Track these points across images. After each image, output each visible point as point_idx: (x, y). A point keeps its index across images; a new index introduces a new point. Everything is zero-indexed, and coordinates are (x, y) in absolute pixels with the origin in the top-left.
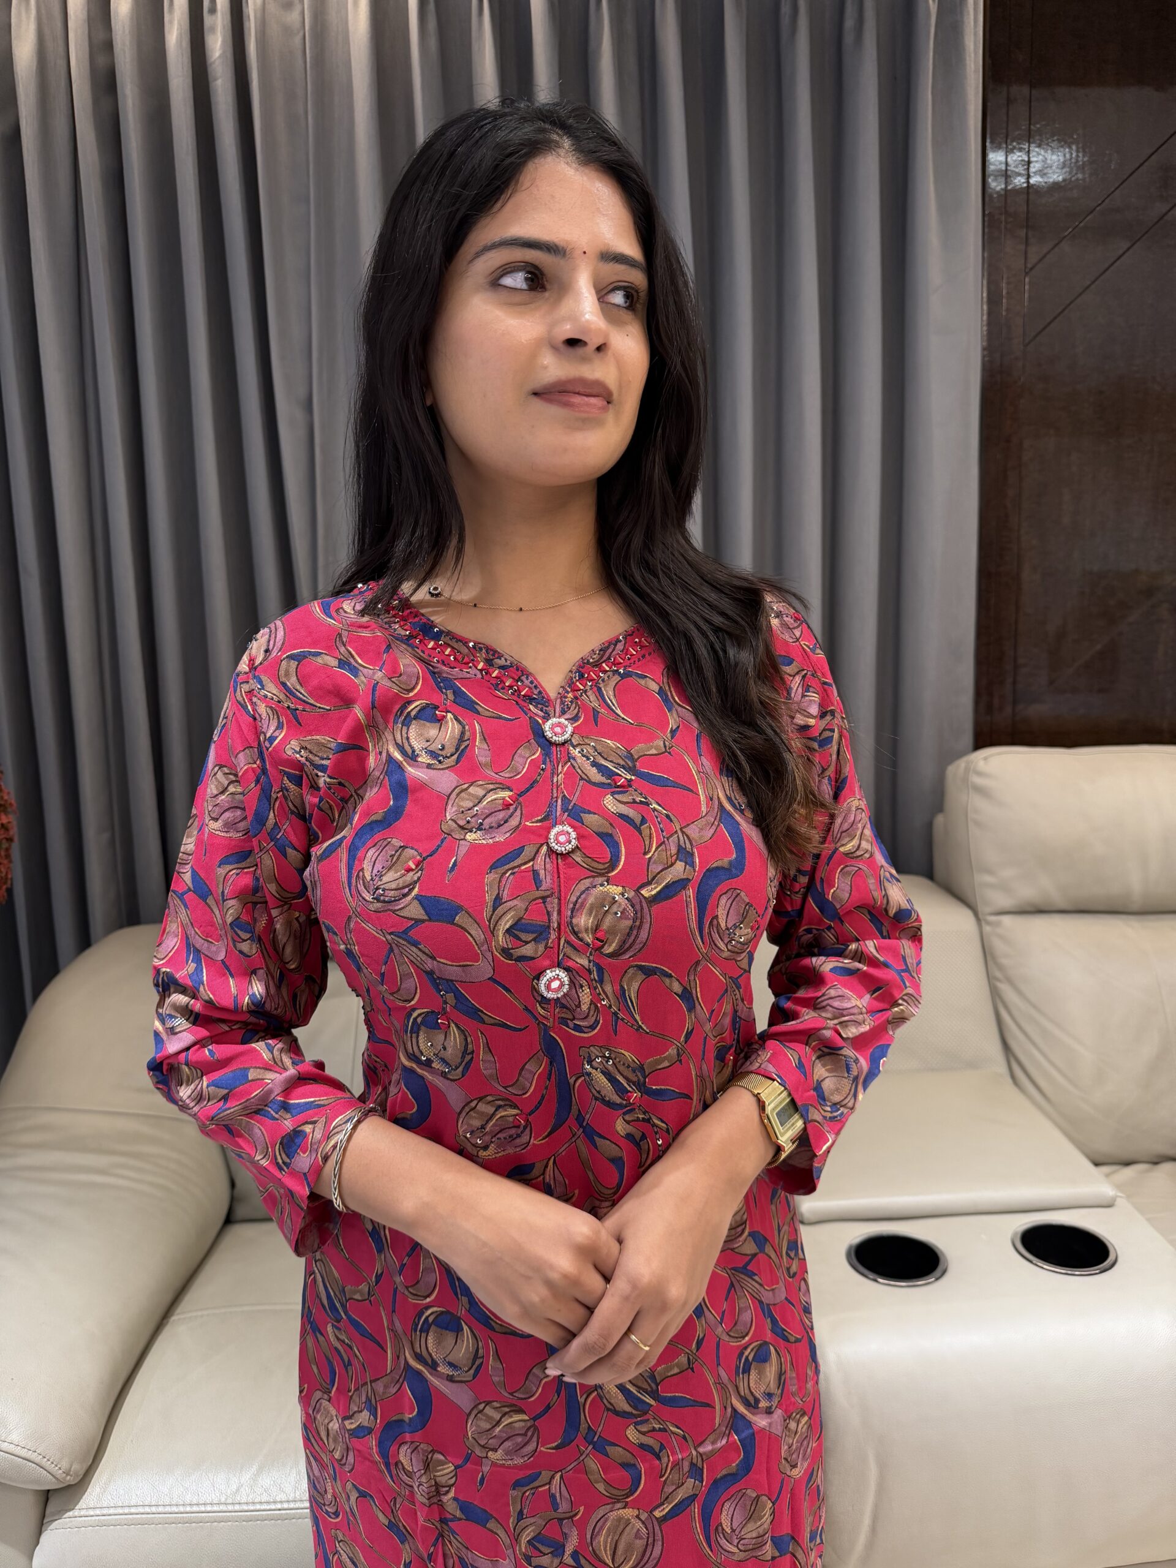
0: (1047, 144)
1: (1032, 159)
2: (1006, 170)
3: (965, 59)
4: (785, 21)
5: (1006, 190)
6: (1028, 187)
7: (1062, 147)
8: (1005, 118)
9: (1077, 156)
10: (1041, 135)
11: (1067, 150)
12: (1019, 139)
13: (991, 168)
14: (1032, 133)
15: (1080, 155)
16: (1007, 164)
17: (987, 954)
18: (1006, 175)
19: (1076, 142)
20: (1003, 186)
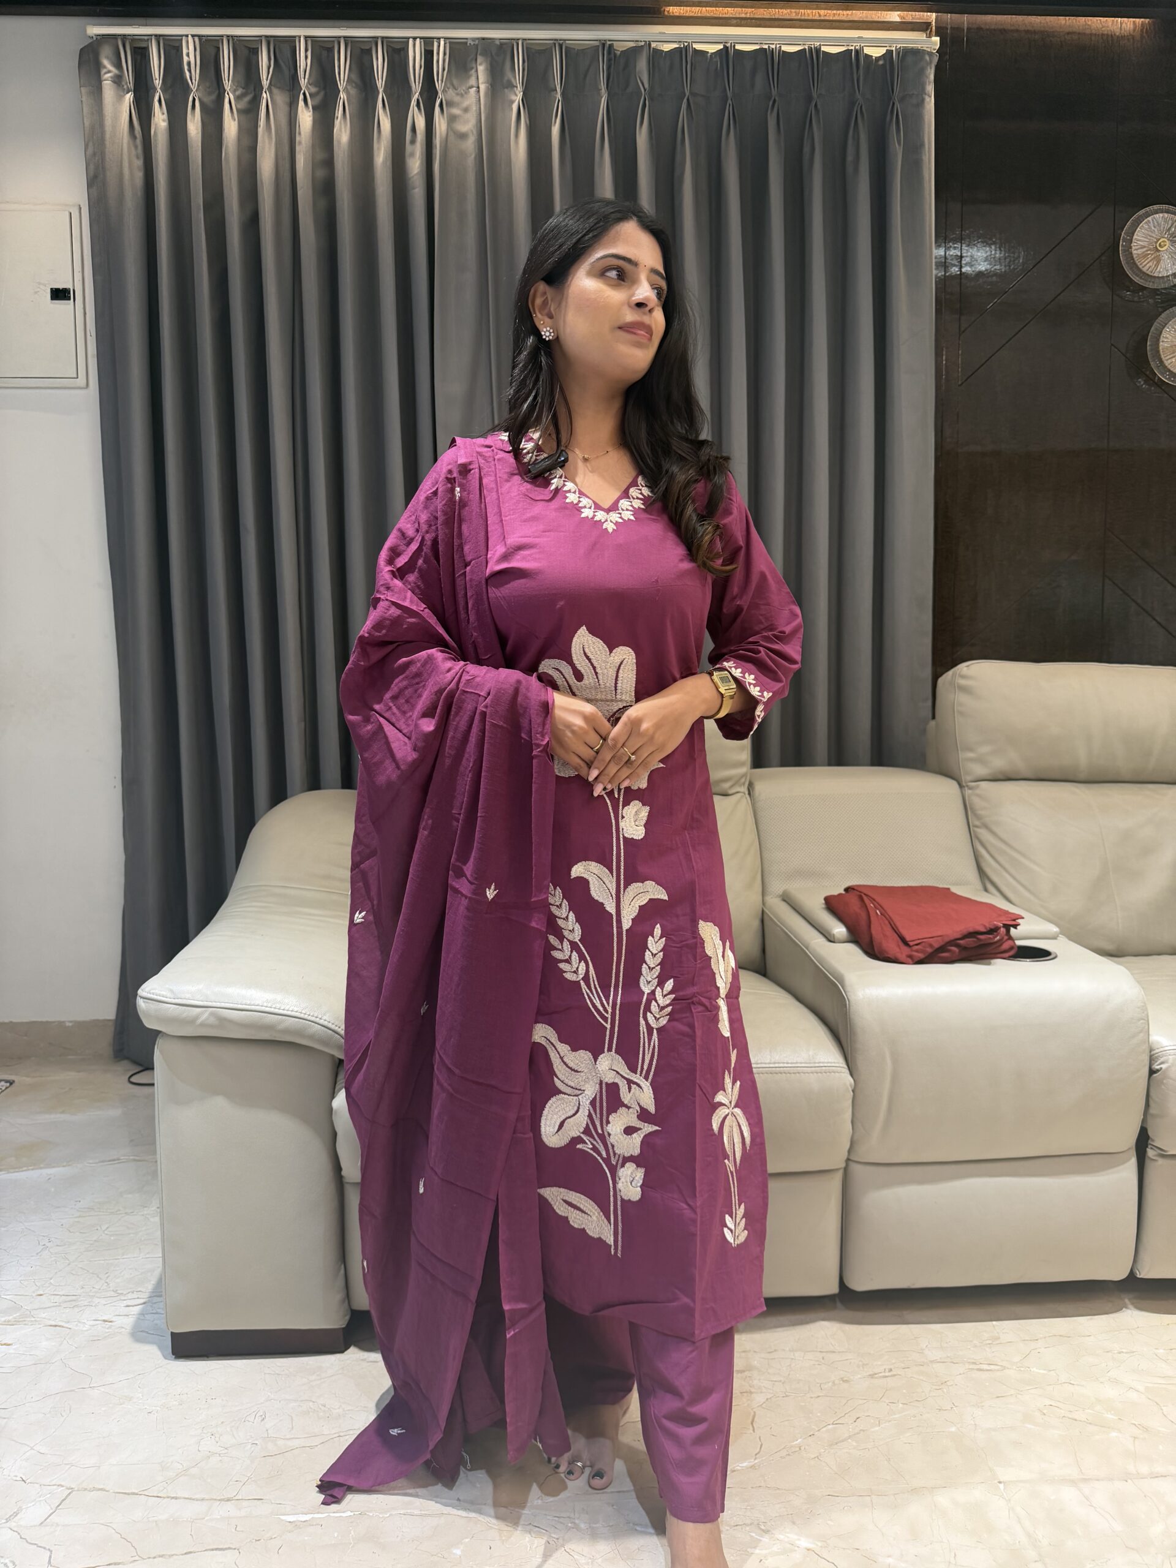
2: (945, 262)
6: (961, 274)
9: (996, 253)
11: (988, 249)
14: (963, 237)
15: (998, 252)
16: (945, 258)
19: (994, 243)
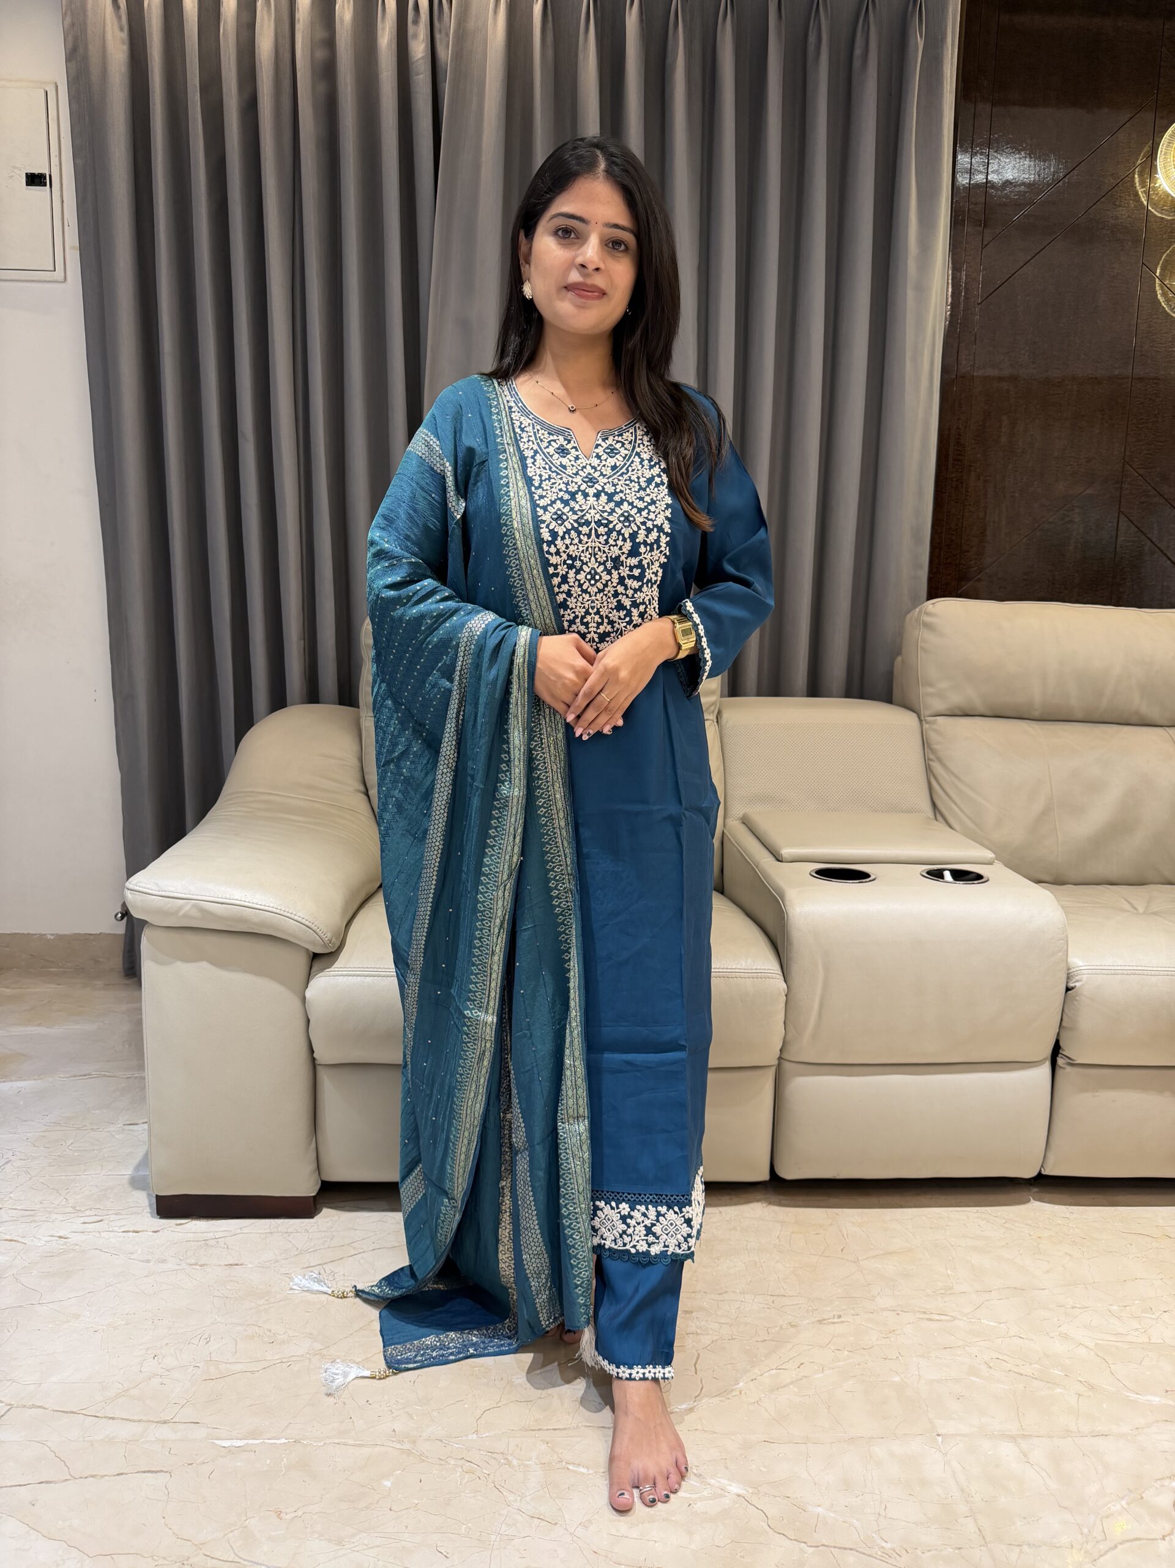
0: (1003, 151)
1: (990, 161)
3: (943, 83)
4: (811, 48)
5: (970, 184)
7: (1014, 153)
8: (972, 129)
10: (998, 144)
12: (981, 145)
13: (958, 167)
17: (925, 743)
18: (970, 172)
20: (968, 181)
